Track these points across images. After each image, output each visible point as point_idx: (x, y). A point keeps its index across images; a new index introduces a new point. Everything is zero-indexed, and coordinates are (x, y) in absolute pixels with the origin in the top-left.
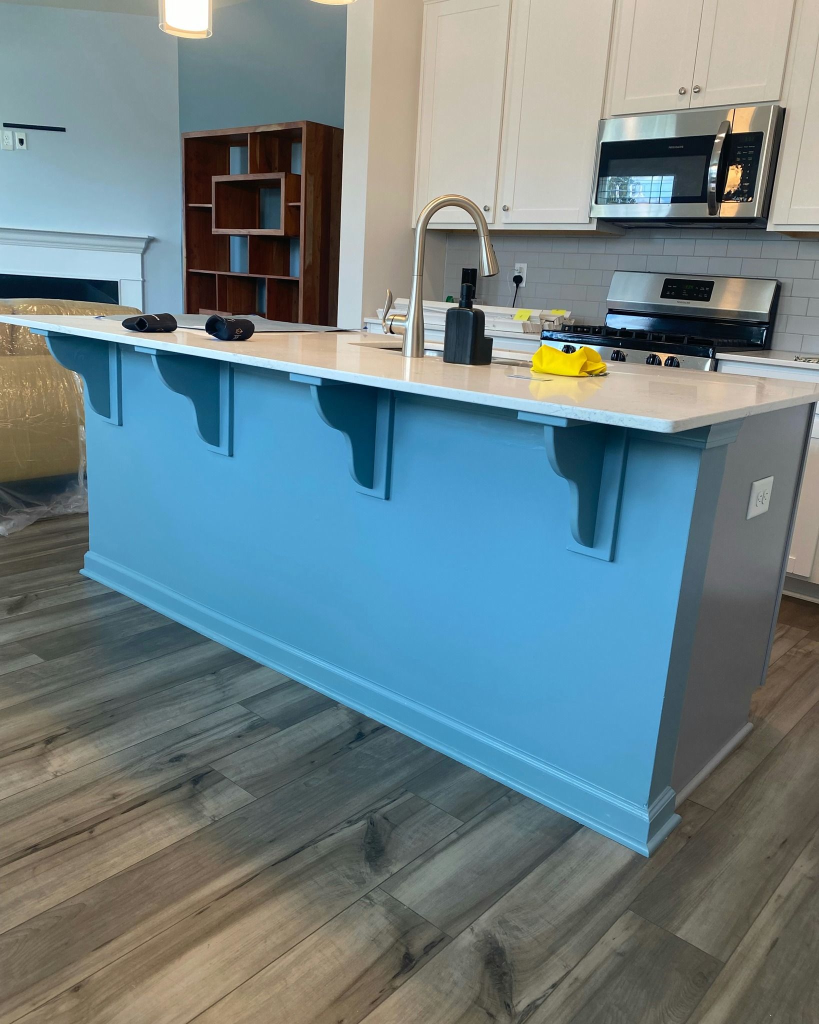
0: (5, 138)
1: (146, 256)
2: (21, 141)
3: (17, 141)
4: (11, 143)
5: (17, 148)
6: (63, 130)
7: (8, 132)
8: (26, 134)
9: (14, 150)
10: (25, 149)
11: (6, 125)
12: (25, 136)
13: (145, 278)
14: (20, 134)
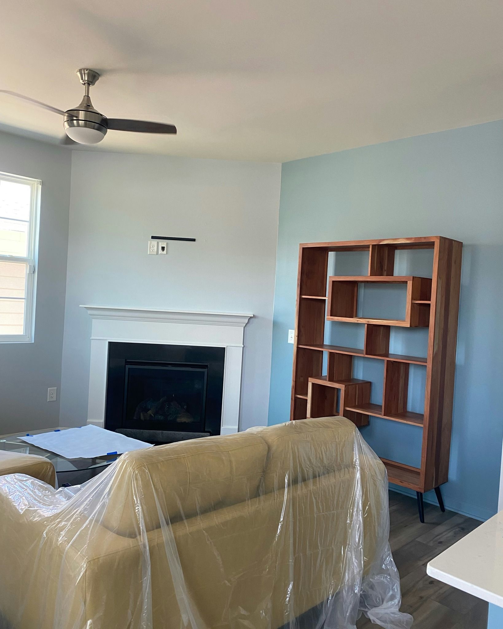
0: (152, 246)
1: (248, 328)
2: (163, 248)
3: (160, 248)
4: (156, 250)
5: (160, 253)
6: (194, 240)
7: (155, 242)
8: (167, 243)
9: (157, 254)
10: (165, 253)
11: (153, 237)
12: (166, 245)
13: (244, 345)
14: (163, 243)
